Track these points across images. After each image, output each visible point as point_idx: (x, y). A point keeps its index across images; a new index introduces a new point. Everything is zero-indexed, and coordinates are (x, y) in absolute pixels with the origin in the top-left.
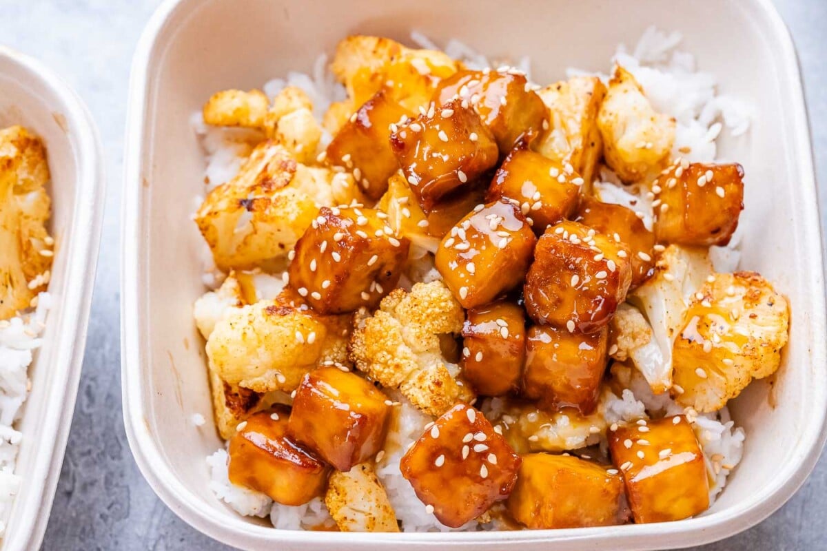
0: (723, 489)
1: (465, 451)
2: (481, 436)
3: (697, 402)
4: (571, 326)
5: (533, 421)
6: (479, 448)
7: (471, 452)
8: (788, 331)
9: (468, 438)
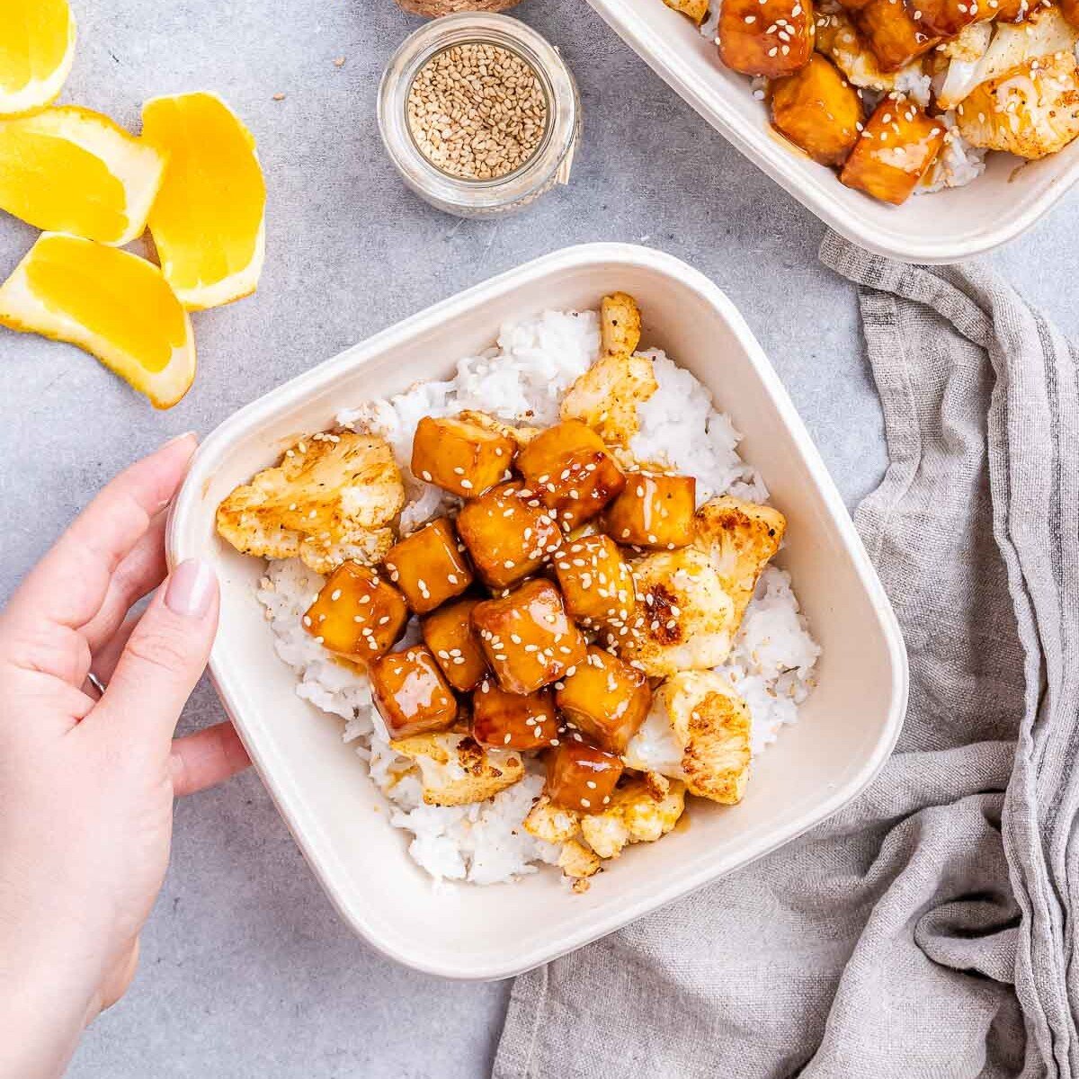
0: (934, 192)
1: (773, 29)
2: (791, 29)
3: (966, 129)
4: (918, 15)
5: (845, 40)
6: (783, 35)
7: (776, 33)
8: (1066, 145)
9: (782, 22)
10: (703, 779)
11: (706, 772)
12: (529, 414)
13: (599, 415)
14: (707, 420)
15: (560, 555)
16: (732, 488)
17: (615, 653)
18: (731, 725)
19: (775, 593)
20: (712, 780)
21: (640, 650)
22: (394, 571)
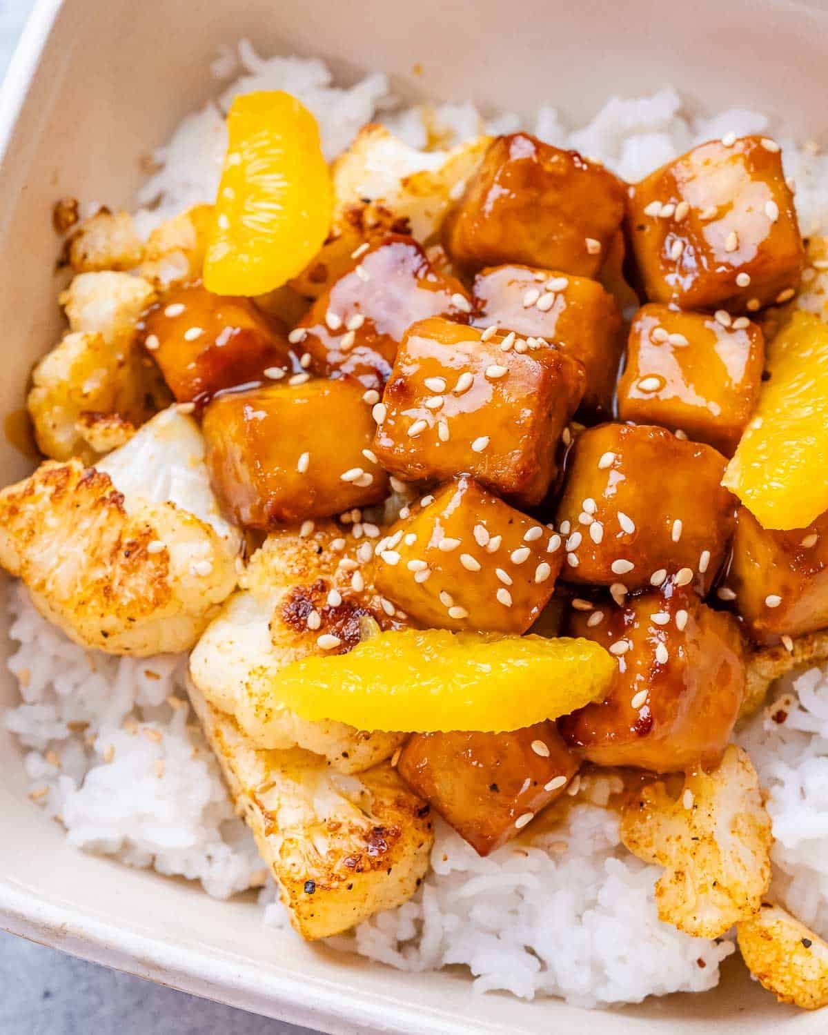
10: (58, 489)
11: (67, 501)
12: (780, 718)
13: (698, 796)
14: (544, 966)
15: (554, 543)
16: (415, 914)
17: (345, 518)
18: (96, 591)
19: (211, 850)
20: (46, 499)
21: (320, 551)
22: (733, 322)
